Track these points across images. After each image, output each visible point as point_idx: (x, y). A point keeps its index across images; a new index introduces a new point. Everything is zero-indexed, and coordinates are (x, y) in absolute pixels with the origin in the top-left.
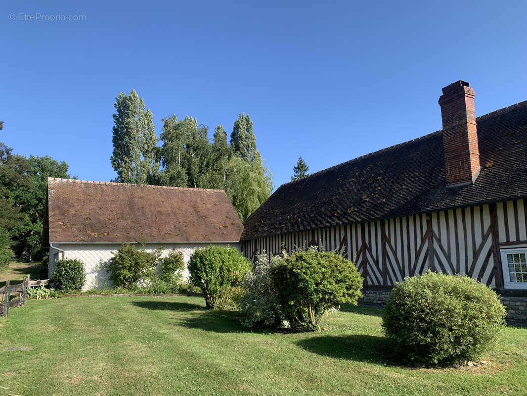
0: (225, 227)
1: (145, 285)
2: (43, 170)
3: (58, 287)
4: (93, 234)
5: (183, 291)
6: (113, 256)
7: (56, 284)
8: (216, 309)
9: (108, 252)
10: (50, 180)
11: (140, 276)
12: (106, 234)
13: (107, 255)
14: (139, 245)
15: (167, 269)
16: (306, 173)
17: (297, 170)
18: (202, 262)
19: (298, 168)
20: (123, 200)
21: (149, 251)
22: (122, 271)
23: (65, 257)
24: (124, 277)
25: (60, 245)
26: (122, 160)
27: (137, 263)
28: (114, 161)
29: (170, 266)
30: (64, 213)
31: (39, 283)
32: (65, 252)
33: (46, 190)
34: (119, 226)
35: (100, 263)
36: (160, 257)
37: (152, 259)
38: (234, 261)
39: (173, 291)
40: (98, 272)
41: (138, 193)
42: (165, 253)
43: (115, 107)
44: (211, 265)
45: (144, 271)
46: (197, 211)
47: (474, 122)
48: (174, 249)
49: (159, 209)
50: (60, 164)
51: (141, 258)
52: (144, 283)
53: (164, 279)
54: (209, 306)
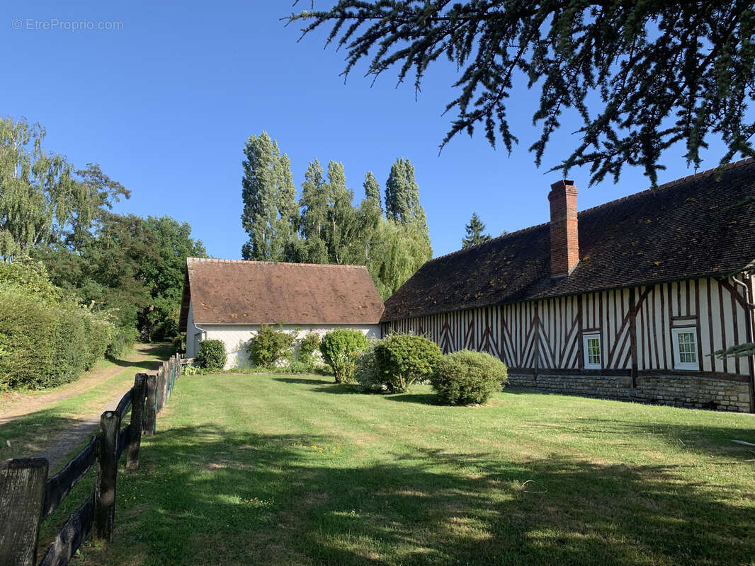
0: (365, 307)
1: (283, 366)
2: (163, 233)
3: (203, 366)
4: (233, 315)
5: (319, 372)
6: (253, 337)
7: (201, 362)
8: (343, 383)
9: (248, 332)
10: (189, 260)
11: (278, 357)
12: (245, 315)
13: (247, 336)
14: (277, 326)
15: (304, 350)
16: (481, 234)
17: (470, 229)
18: (330, 343)
19: (471, 227)
20: (260, 280)
21: (286, 332)
22: (261, 351)
23: (208, 337)
24: (264, 357)
25: (203, 326)
26: (255, 219)
27: (275, 344)
28: (245, 220)
29: (307, 347)
30: (204, 294)
31: (186, 361)
32: (208, 332)
33: (185, 271)
34: (258, 307)
35: (240, 343)
36: (297, 338)
37: (289, 339)
38: (358, 342)
39: (309, 370)
40: (239, 352)
41: (276, 272)
42: (303, 334)
43: (245, 153)
44: (338, 344)
45: (282, 352)
46: (335, 291)
47: (575, 218)
48: (311, 330)
49: (297, 289)
50: (181, 225)
51: (280, 338)
52: (282, 364)
53: (302, 360)
54: (338, 381)
